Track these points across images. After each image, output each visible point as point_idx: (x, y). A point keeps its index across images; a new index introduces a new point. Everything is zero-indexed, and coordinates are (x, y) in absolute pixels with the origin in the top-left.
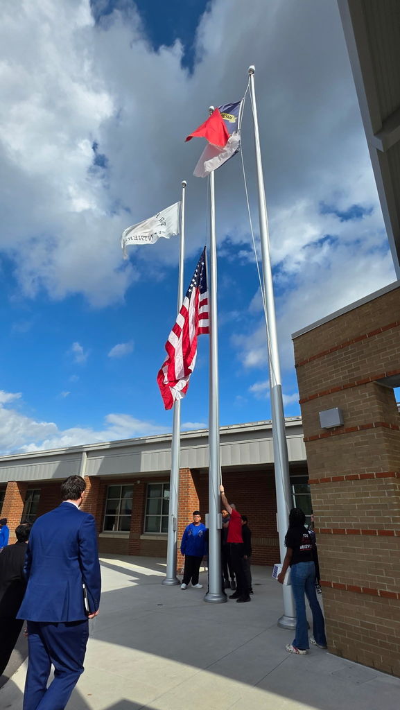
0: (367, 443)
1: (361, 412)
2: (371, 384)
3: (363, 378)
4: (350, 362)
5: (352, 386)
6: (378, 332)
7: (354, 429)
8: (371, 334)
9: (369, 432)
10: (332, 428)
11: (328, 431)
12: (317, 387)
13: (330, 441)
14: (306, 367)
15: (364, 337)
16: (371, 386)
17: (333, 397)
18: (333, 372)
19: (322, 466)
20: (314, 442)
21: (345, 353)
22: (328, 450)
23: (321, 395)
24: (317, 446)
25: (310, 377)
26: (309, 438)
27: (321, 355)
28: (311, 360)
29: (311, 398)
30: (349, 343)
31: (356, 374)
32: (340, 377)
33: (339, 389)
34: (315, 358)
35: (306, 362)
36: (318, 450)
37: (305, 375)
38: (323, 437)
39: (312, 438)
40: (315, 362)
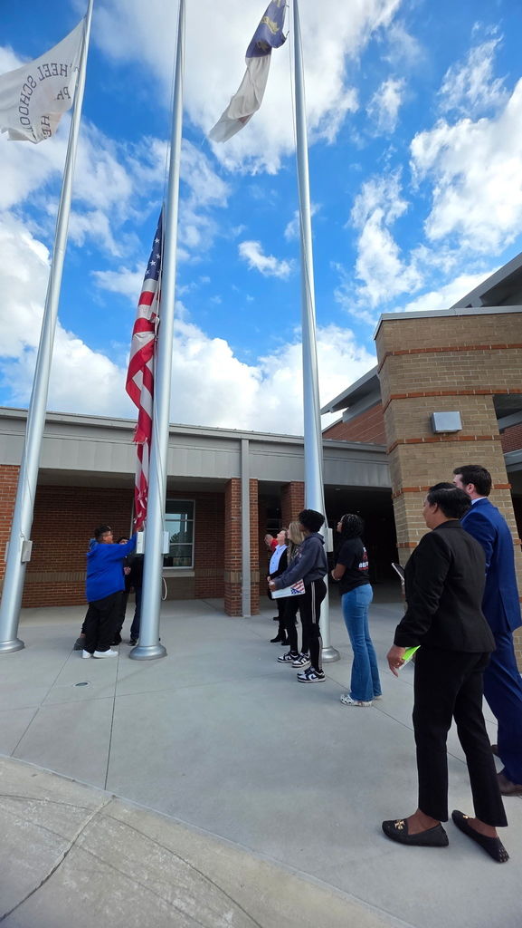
0: (483, 454)
1: (478, 422)
2: (491, 397)
3: (481, 389)
4: (467, 368)
5: (469, 394)
6: (503, 347)
7: (470, 439)
8: (495, 347)
9: (487, 444)
10: (441, 433)
11: (436, 436)
12: (421, 385)
13: (438, 446)
14: (404, 357)
15: (487, 348)
16: (490, 399)
17: (445, 400)
18: (445, 374)
19: (425, 473)
20: (413, 446)
21: (462, 358)
22: (434, 457)
23: (428, 395)
24: (416, 451)
25: (410, 371)
26: (407, 440)
27: (429, 351)
28: (413, 352)
29: (412, 396)
30: (468, 348)
31: (474, 383)
32: (454, 381)
33: (453, 393)
34: (419, 351)
35: (406, 352)
36: (419, 456)
37: (402, 367)
38: (428, 441)
39: (411, 440)
40: (420, 356)
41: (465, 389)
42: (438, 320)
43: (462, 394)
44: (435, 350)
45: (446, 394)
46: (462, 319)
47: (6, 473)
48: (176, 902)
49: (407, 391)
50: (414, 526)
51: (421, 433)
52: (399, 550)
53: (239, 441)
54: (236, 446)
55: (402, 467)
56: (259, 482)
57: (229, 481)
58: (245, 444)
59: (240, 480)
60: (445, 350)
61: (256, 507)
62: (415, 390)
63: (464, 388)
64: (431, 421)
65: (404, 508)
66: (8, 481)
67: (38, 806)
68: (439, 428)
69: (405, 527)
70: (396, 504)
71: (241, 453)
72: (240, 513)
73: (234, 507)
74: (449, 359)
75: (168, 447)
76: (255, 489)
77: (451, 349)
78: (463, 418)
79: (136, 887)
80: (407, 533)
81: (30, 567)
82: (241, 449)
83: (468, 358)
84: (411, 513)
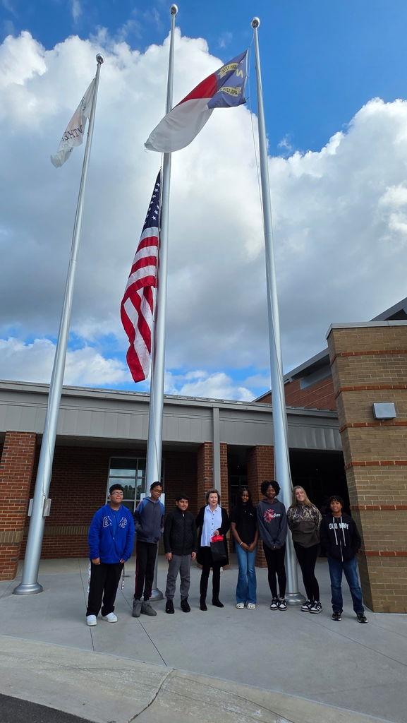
4: (399, 368)
5: (401, 388)
7: (403, 424)
10: (381, 419)
11: (377, 422)
12: (364, 381)
13: (379, 430)
14: (350, 358)
17: (382, 393)
18: (382, 372)
19: (369, 451)
20: (359, 429)
21: (395, 359)
22: (376, 438)
23: (369, 388)
24: (363, 433)
25: (355, 369)
26: (354, 424)
27: (369, 353)
28: (357, 354)
29: (357, 389)
30: (399, 352)
32: (389, 377)
33: (389, 388)
34: (362, 354)
35: (351, 354)
36: (363, 436)
37: (348, 366)
38: (370, 425)
39: (357, 424)
40: (362, 358)
41: (398, 384)
42: (374, 330)
43: (396, 388)
44: (373, 353)
45: (383, 388)
46: (394, 329)
47: (21, 439)
48: (229, 708)
49: (352, 385)
50: (362, 493)
51: (365, 419)
52: (352, 511)
53: (211, 409)
54: (207, 413)
55: (351, 446)
56: (228, 445)
57: (202, 445)
58: (216, 411)
59: (211, 444)
60: (382, 353)
61: (226, 469)
62: (359, 384)
63: (396, 383)
64: (372, 409)
65: (354, 479)
66: (23, 446)
67: (130, 673)
68: (378, 416)
69: (355, 493)
70: (347, 474)
71: (212, 420)
72: (212, 474)
73: (207, 468)
74: (384, 360)
75: (162, 416)
76: (225, 453)
77: (386, 352)
78: (396, 407)
79: (204, 704)
80: (357, 498)
81: (47, 521)
82: (212, 416)
83: (399, 360)
84: (359, 483)
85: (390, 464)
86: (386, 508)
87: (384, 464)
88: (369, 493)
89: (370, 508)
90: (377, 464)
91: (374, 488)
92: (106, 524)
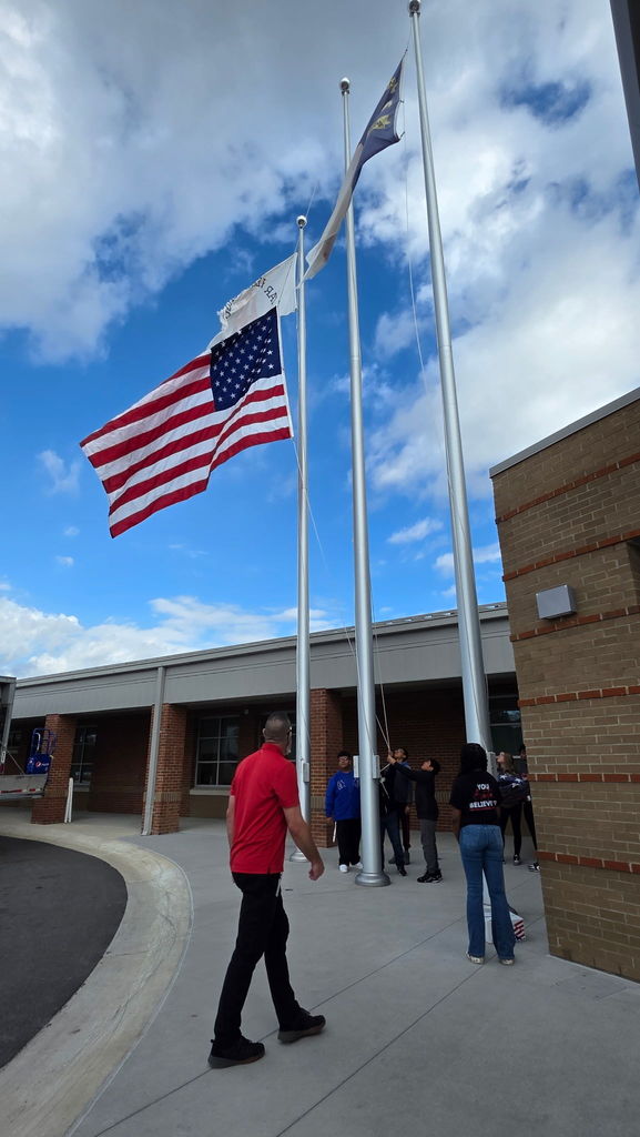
0: (614, 640)
1: (606, 591)
2: (624, 545)
3: (609, 536)
4: (588, 510)
5: (591, 550)
7: (593, 619)
8: (625, 463)
9: (618, 624)
10: (546, 620)
12: (532, 554)
13: (556, 637)
14: (514, 521)
15: (613, 468)
16: (622, 549)
17: (560, 570)
18: (559, 529)
19: (541, 678)
20: (527, 641)
21: (580, 498)
22: (551, 653)
23: (539, 566)
24: (530, 648)
25: (520, 537)
26: (520, 635)
27: (539, 501)
28: (522, 510)
29: (522, 571)
30: (586, 480)
31: (598, 530)
32: (570, 536)
33: (569, 556)
34: (528, 506)
35: (513, 514)
36: (534, 654)
37: (512, 534)
38: (542, 632)
39: (523, 634)
40: (529, 513)
41: (585, 544)
42: (549, 452)
43: (581, 553)
44: (546, 498)
45: (560, 559)
49: (516, 566)
51: (536, 622)
60: (559, 493)
62: (526, 562)
63: (583, 543)
64: (534, 604)
68: (542, 615)
74: (565, 504)
77: (566, 489)
78: (570, 593)
83: (589, 494)
84: (529, 735)
85: (571, 698)
86: (567, 779)
87: (562, 699)
88: (542, 752)
89: (543, 779)
90: (550, 700)
91: (548, 742)
92: (341, 787)
